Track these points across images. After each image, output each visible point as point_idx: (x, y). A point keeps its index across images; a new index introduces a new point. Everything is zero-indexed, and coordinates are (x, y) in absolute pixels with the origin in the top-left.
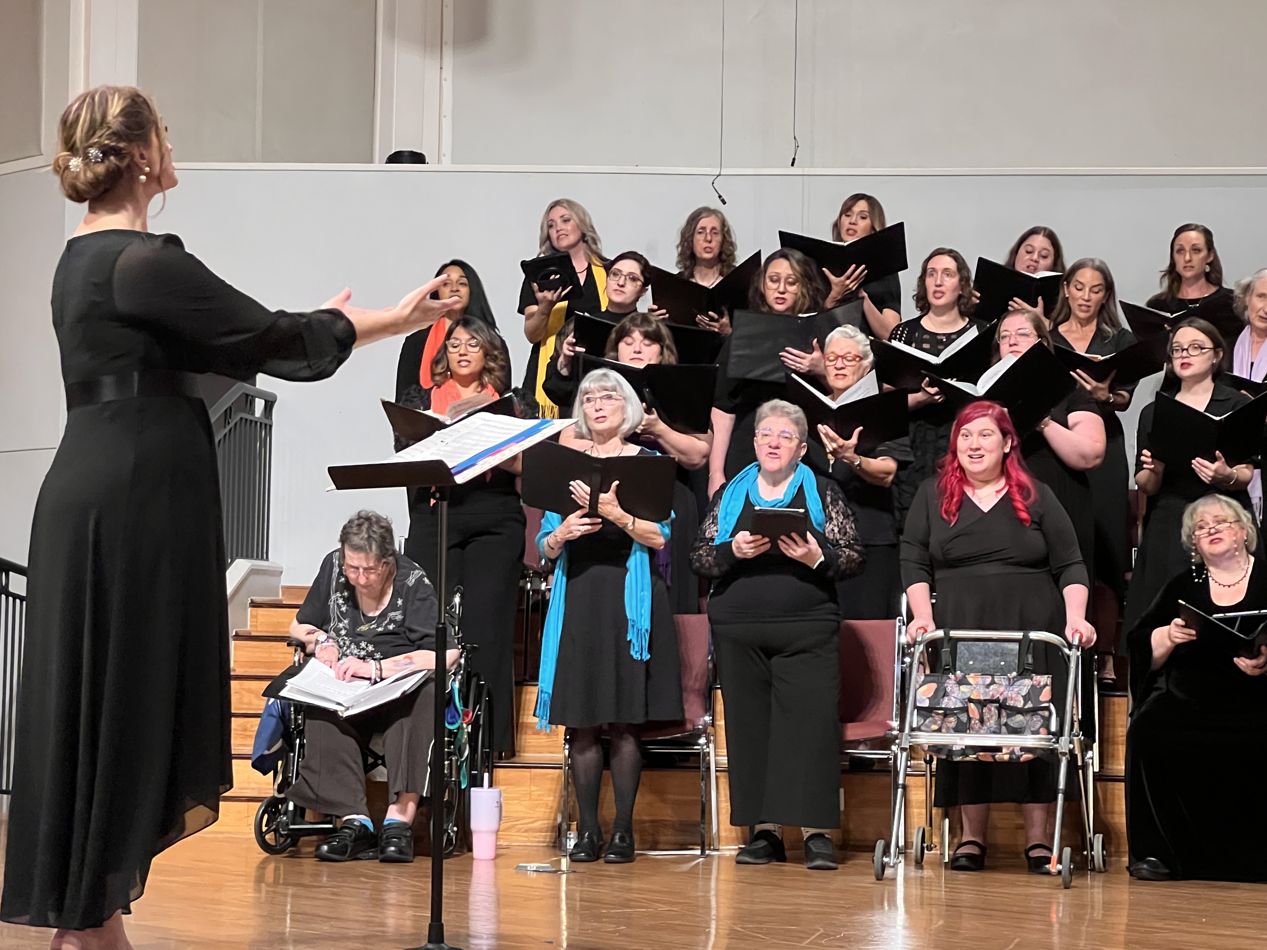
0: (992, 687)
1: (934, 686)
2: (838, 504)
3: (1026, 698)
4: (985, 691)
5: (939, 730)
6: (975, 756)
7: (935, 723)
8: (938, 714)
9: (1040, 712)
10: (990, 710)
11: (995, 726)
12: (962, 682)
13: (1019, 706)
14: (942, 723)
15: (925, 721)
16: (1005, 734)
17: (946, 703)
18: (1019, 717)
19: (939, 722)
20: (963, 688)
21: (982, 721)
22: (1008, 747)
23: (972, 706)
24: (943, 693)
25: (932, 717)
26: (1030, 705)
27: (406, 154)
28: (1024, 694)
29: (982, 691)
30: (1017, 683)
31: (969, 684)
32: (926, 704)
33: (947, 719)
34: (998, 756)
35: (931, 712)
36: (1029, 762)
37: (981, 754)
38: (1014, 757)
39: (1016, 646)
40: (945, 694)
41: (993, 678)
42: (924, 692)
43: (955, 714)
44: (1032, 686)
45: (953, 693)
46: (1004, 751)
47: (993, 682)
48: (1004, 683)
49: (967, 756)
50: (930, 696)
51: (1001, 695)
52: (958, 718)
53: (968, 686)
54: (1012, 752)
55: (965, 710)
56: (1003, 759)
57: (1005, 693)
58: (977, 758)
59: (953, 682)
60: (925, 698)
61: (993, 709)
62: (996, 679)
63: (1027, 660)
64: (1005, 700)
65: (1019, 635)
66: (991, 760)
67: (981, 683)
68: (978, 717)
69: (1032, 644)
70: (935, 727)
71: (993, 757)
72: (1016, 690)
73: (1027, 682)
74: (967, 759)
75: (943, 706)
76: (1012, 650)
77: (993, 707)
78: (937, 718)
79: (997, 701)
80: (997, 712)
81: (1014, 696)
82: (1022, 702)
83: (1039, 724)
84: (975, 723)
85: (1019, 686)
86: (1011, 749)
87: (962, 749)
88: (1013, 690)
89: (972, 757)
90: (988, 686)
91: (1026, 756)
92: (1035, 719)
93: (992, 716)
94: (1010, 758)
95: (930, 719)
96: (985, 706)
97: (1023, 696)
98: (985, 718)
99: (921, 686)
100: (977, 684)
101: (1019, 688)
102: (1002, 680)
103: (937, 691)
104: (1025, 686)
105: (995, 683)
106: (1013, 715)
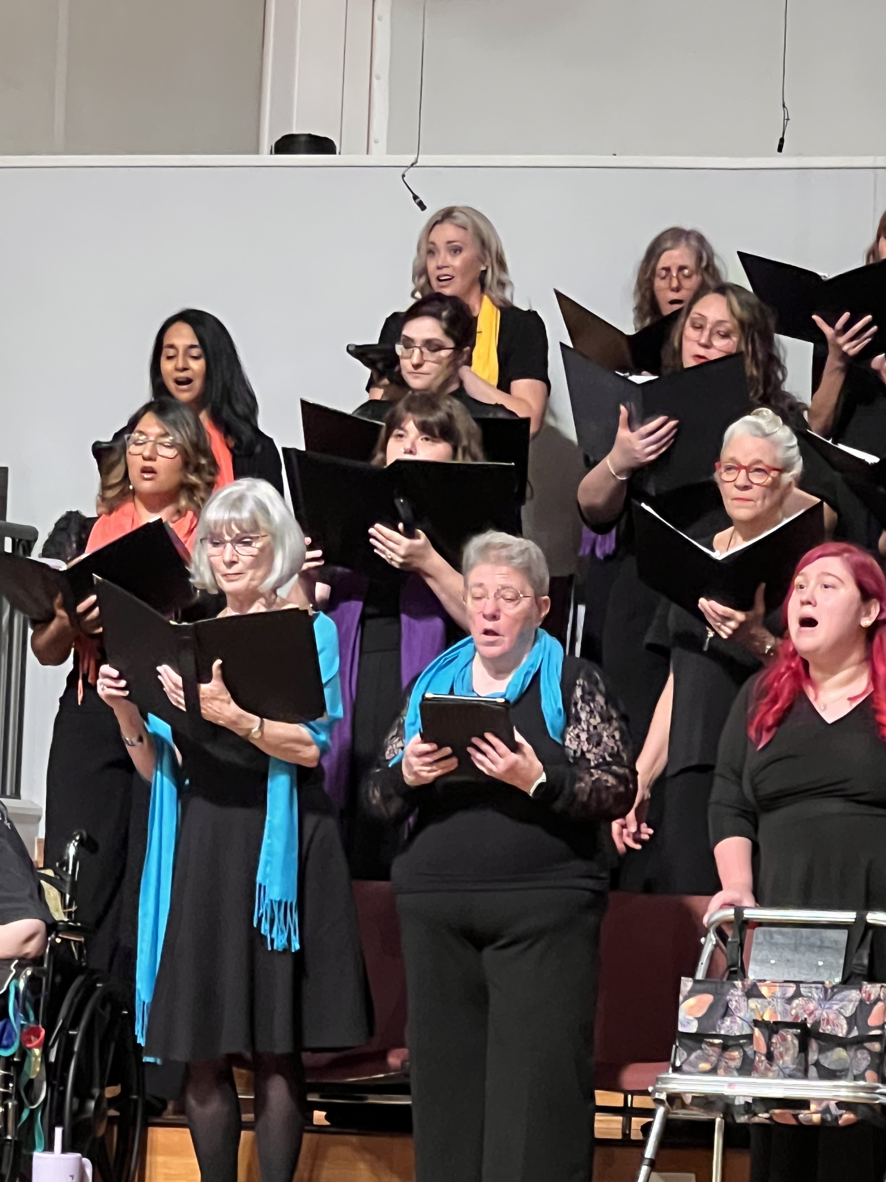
0: (796, 1002)
1: (708, 999)
2: (593, 700)
3: (851, 1021)
4: (786, 1009)
5: (713, 1071)
6: (766, 1115)
7: (707, 1061)
8: (712, 1045)
9: (867, 1045)
10: (784, 1039)
11: (792, 1067)
12: (753, 992)
13: (840, 1035)
14: (719, 1060)
15: (689, 1055)
16: (813, 1079)
17: (730, 1027)
18: (840, 1053)
19: (714, 1059)
20: (753, 1003)
21: (770, 1056)
22: (820, 1101)
23: (757, 1032)
24: (721, 1011)
25: (701, 1048)
26: (855, 1033)
27: (303, 139)
28: (848, 1014)
29: (780, 1008)
30: (838, 997)
31: (761, 996)
32: (693, 1028)
33: (727, 1054)
34: (803, 1115)
35: (701, 1042)
36: (850, 1127)
37: (777, 1111)
38: (829, 1117)
39: (842, 936)
40: (727, 1012)
41: (798, 988)
42: (691, 1008)
43: (741, 1046)
44: (862, 1001)
45: (740, 1011)
46: (813, 1107)
47: (797, 994)
48: (816, 996)
49: (755, 1114)
50: (700, 1015)
51: (810, 1015)
52: (744, 1052)
53: (760, 1000)
54: (827, 1110)
55: (750, 1037)
56: (811, 1120)
57: (817, 1013)
58: (770, 1118)
59: (740, 993)
60: (691, 1018)
61: (789, 1037)
62: (803, 990)
63: (861, 958)
64: (817, 1024)
65: (849, 916)
66: (793, 1122)
67: (779, 994)
68: (764, 1050)
69: (870, 934)
70: (706, 1066)
71: (796, 1117)
72: (836, 1007)
73: (854, 995)
74: (756, 1120)
75: (723, 1032)
76: (836, 942)
77: (790, 1036)
78: (710, 1050)
79: (802, 1025)
80: (796, 1042)
81: (832, 1016)
82: (845, 1026)
83: (865, 1064)
84: (761, 1060)
85: (842, 1000)
86: (824, 1104)
87: (747, 1103)
88: (830, 1008)
89: (763, 1117)
90: (790, 1000)
91: (847, 1117)
92: (859, 1056)
93: (787, 1050)
94: (823, 1120)
95: (699, 1052)
96: (776, 1032)
97: (846, 1018)
98: (776, 1053)
99: (686, 998)
100: (773, 997)
101: (841, 1004)
102: (814, 990)
103: (712, 1007)
104: (850, 1001)
105: (801, 996)
106: (829, 1049)
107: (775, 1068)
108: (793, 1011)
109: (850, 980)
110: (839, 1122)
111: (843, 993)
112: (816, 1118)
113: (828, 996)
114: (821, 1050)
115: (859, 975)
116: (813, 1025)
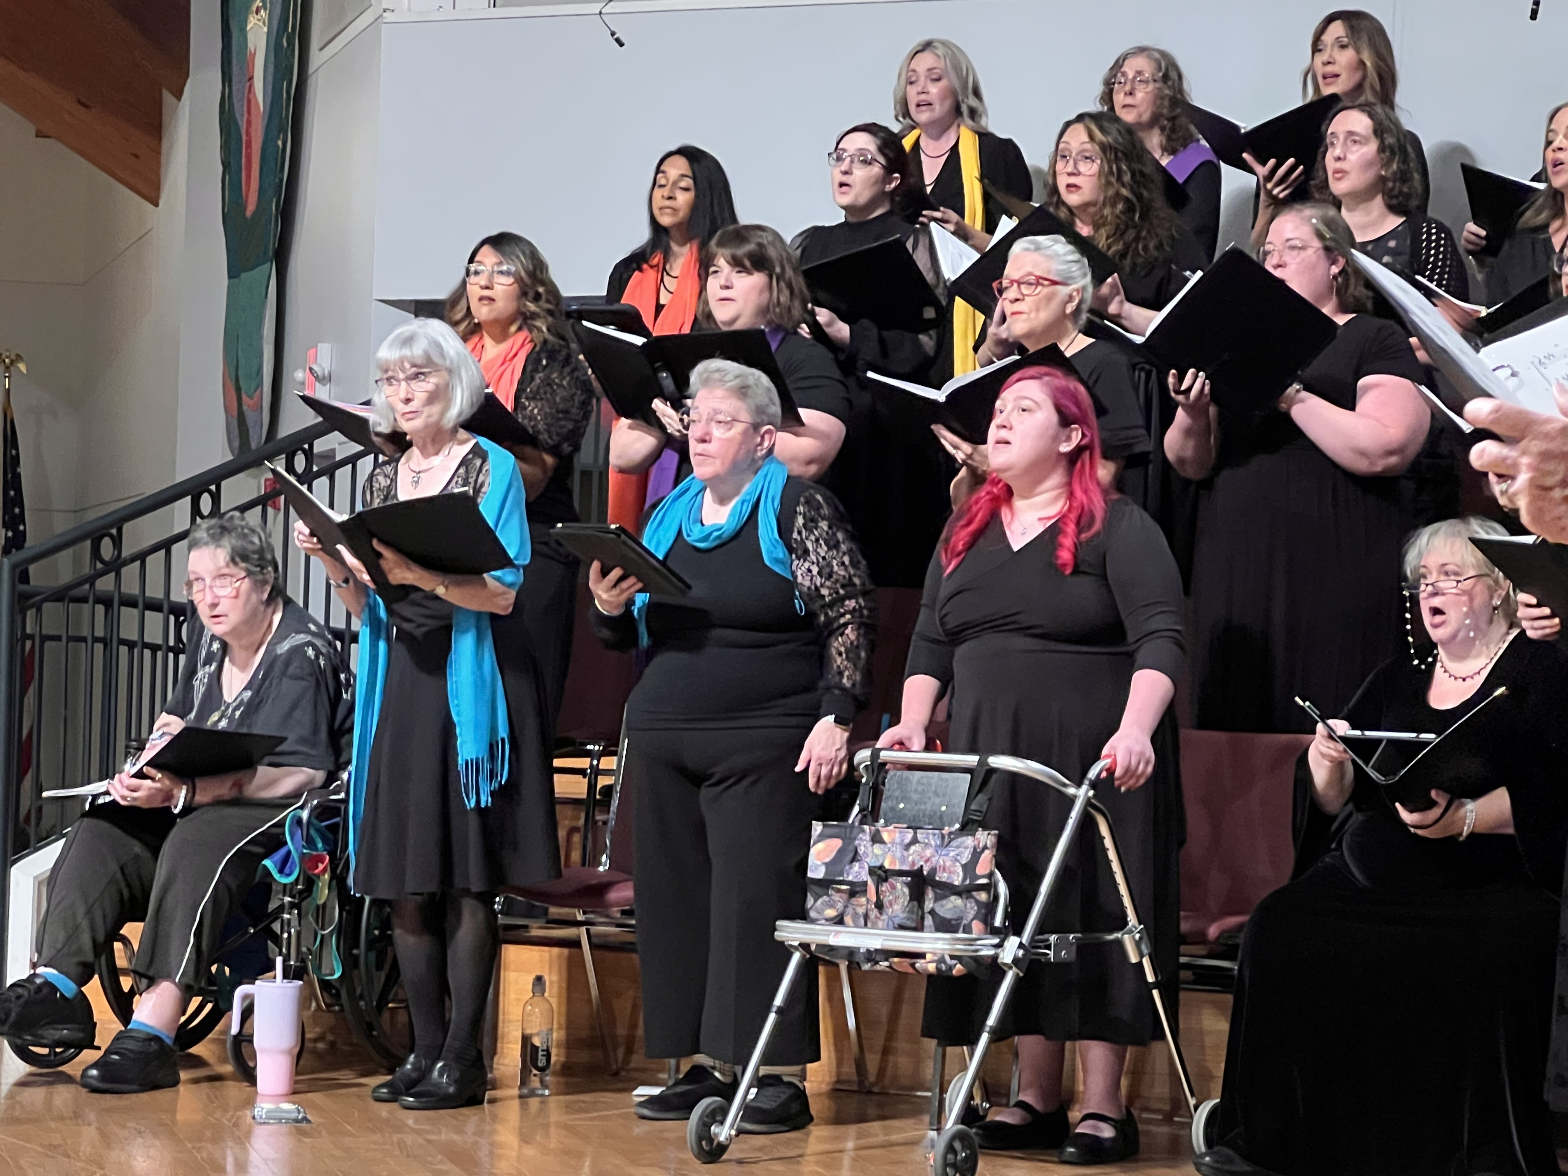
0: (913, 848)
1: (837, 843)
3: (965, 869)
4: (903, 856)
5: (839, 918)
6: (886, 964)
7: (832, 906)
9: (974, 894)
10: (894, 887)
11: (902, 915)
12: (876, 839)
13: (956, 883)
14: (846, 907)
15: (816, 901)
16: (929, 931)
17: (858, 872)
18: (955, 901)
19: (840, 906)
20: (877, 849)
21: (880, 905)
22: (934, 952)
23: (871, 879)
24: (851, 856)
25: (828, 895)
26: (967, 881)
28: (963, 861)
29: (898, 855)
30: (955, 843)
31: (882, 842)
32: (822, 874)
33: (854, 901)
34: (920, 964)
35: (828, 888)
37: (896, 960)
38: (944, 967)
39: (964, 780)
40: (855, 858)
41: (915, 833)
42: (819, 853)
44: (974, 849)
45: (867, 856)
46: (929, 957)
47: (914, 841)
48: (933, 843)
49: (877, 963)
50: (828, 860)
51: (927, 861)
53: (882, 846)
54: (942, 960)
55: (867, 884)
56: (927, 970)
57: (934, 860)
58: (890, 967)
59: (867, 838)
60: (819, 863)
61: (899, 886)
62: (921, 836)
63: (980, 805)
64: (933, 871)
66: (911, 971)
67: (898, 840)
68: (874, 899)
70: (831, 913)
71: (913, 965)
72: (952, 854)
73: (969, 841)
74: (878, 967)
75: (850, 878)
76: (958, 786)
78: (836, 897)
79: (917, 873)
80: (908, 890)
81: (948, 864)
82: (961, 874)
83: (971, 914)
84: (873, 910)
85: (958, 847)
86: (937, 956)
87: (869, 953)
88: (947, 855)
89: (883, 965)
90: (907, 847)
91: (959, 969)
92: (969, 905)
93: (896, 898)
94: (938, 969)
95: (825, 898)
96: (887, 880)
97: (961, 866)
98: (886, 901)
99: (815, 843)
100: (893, 843)
101: (957, 851)
102: (931, 837)
103: (841, 852)
104: (966, 848)
105: (918, 842)
106: (945, 897)
107: (884, 917)
108: (910, 859)
109: (968, 826)
110: (954, 972)
111: (960, 840)
112: (932, 968)
113: (945, 842)
114: (937, 899)
115: (976, 821)
116: (929, 873)
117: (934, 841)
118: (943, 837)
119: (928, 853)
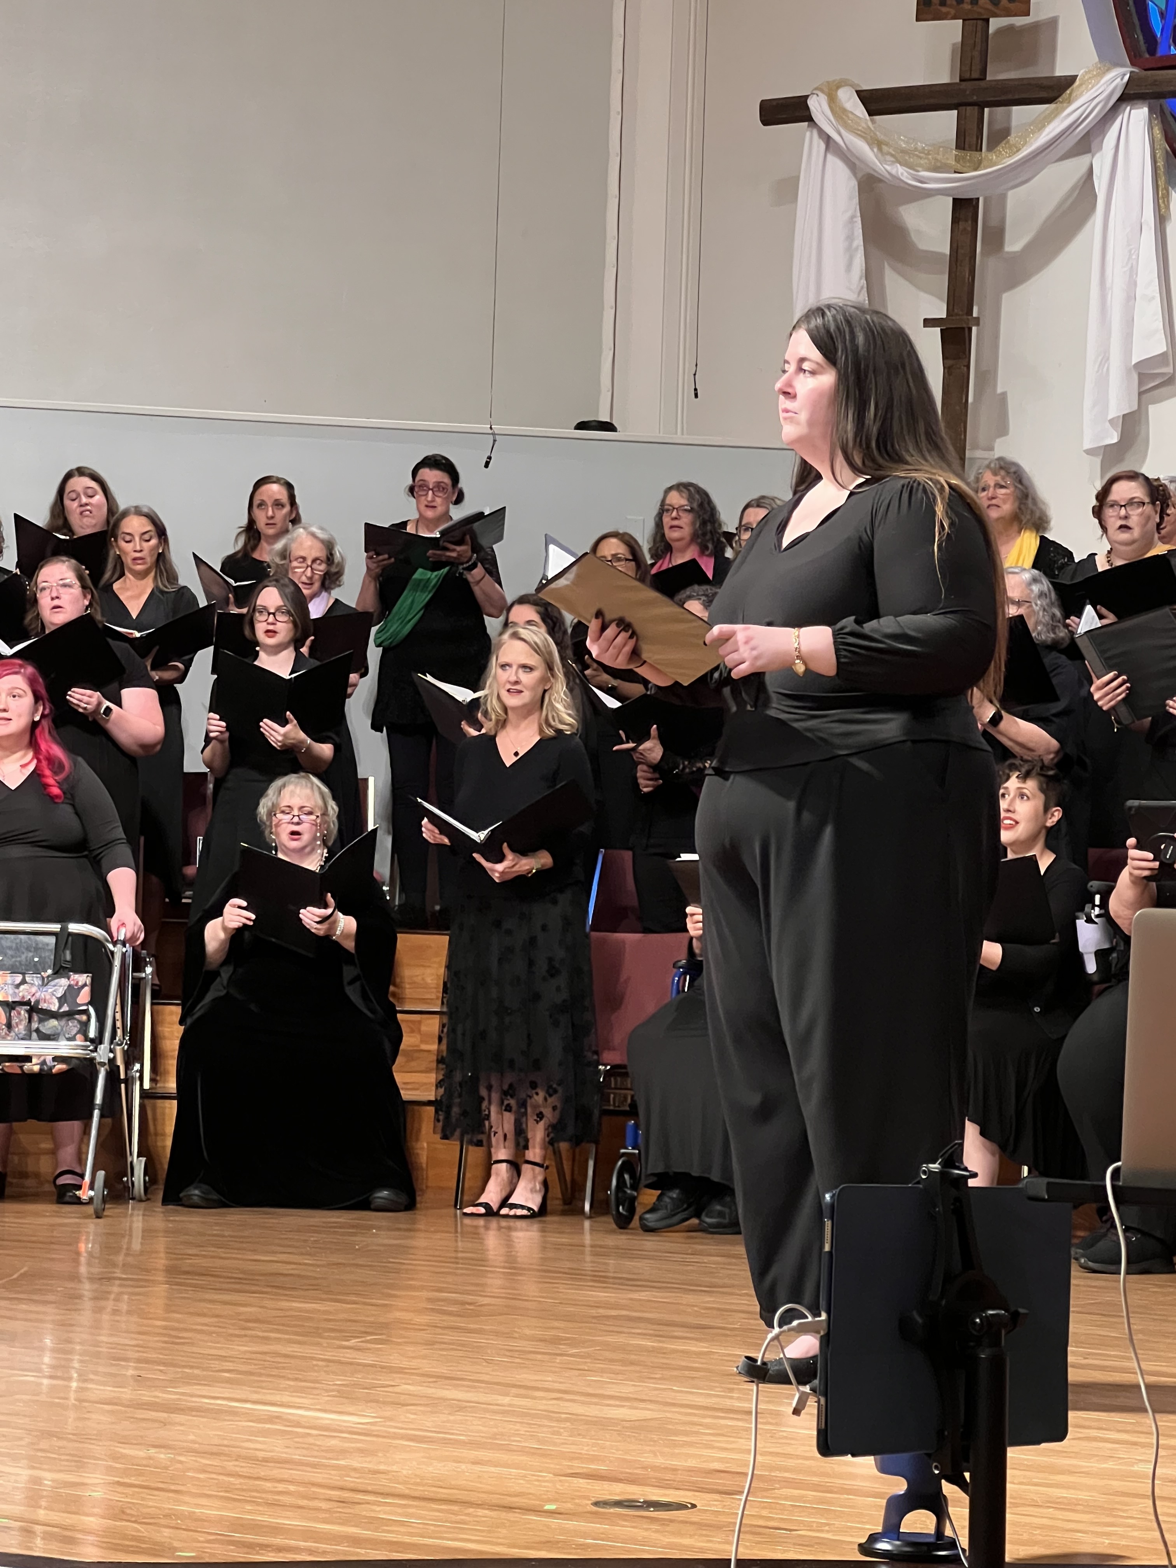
0: (22, 987)
3: (62, 1000)
4: (14, 992)
9: (77, 1016)
10: (19, 1013)
11: (24, 1032)
13: (53, 1010)
16: (35, 1040)
18: (53, 1022)
21: (9, 1026)
22: (40, 1056)
26: (65, 1008)
28: (59, 995)
29: (11, 992)
30: (52, 983)
36: (61, 1074)
39: (52, 940)
41: (24, 977)
44: (69, 986)
46: (34, 1060)
48: (36, 983)
51: (33, 996)
54: (44, 1063)
57: (38, 995)
62: (27, 979)
63: (65, 956)
67: (9, 982)
68: (5, 1022)
69: (70, 938)
72: (50, 990)
73: (63, 982)
76: (48, 945)
77: (23, 1011)
79: (28, 1003)
80: (27, 1015)
81: (48, 997)
82: (57, 1004)
83: (76, 1030)
84: (2, 1028)
85: (55, 986)
86: (42, 1059)
88: (46, 991)
90: (18, 986)
92: (70, 1024)
93: (21, 1021)
96: (14, 1009)
97: (58, 998)
98: (13, 1022)
101: (54, 989)
102: (35, 979)
104: (61, 986)
105: (26, 983)
106: (48, 1019)
107: (12, 1034)
108: (21, 994)
109: (60, 971)
110: (54, 1071)
111: (56, 981)
112: (36, 1068)
113: (45, 983)
114: (41, 1021)
115: (66, 968)
116: (35, 1003)
117: (38, 982)
118: (43, 978)
119: (34, 990)
